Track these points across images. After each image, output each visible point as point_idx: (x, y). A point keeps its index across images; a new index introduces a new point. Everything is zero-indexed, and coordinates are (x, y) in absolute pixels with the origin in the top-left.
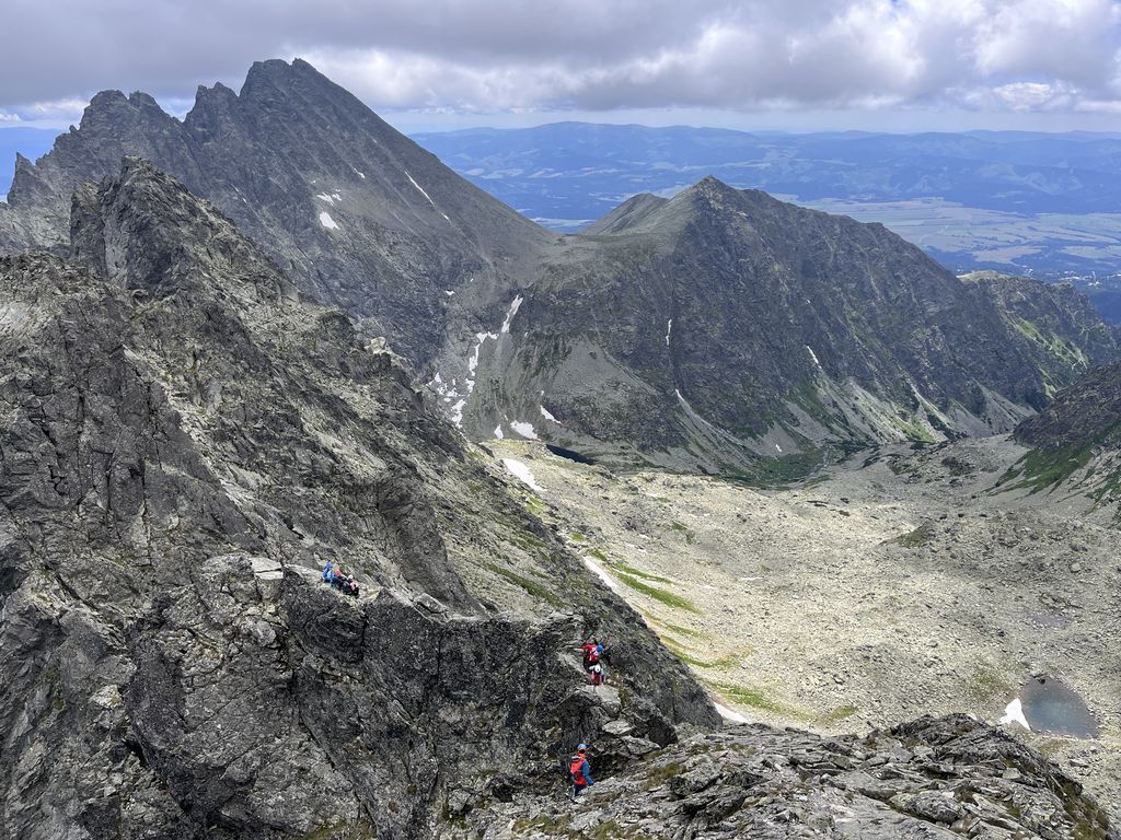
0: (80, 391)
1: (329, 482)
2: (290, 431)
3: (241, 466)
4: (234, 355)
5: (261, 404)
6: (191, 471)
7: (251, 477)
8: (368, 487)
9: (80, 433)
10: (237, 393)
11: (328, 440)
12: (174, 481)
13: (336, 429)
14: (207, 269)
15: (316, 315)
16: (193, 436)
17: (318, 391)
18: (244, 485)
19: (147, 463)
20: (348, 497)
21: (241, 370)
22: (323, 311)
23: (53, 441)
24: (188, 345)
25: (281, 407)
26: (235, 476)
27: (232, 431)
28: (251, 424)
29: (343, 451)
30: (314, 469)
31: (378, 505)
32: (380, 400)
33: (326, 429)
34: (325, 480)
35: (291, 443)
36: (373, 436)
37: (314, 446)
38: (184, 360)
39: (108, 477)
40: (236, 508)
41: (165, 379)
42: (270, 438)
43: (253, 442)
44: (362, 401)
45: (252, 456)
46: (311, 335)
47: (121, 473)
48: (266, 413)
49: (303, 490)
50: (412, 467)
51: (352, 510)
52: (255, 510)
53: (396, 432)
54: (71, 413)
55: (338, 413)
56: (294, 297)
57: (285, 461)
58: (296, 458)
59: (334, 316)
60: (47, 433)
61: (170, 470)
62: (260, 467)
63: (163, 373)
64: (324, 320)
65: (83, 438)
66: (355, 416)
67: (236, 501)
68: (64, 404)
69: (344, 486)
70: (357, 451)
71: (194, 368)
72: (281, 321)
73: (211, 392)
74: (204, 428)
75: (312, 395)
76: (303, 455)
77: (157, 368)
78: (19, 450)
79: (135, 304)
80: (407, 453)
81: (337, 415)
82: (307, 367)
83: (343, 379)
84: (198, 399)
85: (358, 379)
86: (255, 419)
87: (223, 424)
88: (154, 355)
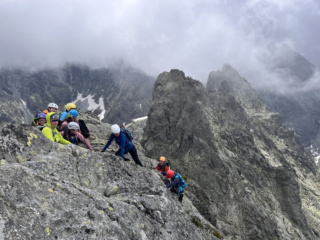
0: (181, 109)
1: (259, 164)
2: (248, 143)
3: (228, 149)
4: (236, 114)
5: (241, 131)
6: (208, 143)
7: (230, 153)
8: (273, 170)
9: (178, 122)
10: (233, 125)
11: (264, 152)
12: (202, 145)
13: (268, 150)
15: (270, 114)
16: (215, 135)
17: (264, 136)
18: (227, 155)
19: (195, 137)
20: (265, 172)
21: (237, 119)
22: (273, 114)
23: (169, 122)
24: (221, 108)
25: (248, 134)
26: (225, 151)
27: (228, 136)
28: (235, 137)
29: (269, 158)
30: (254, 158)
31: (276, 178)
32: (286, 145)
33: (264, 149)
35: (248, 147)
36: (281, 156)
37: (256, 150)
38: (219, 112)
39: (182, 138)
40: (220, 160)
41: (212, 116)
42: (241, 143)
43: (234, 142)
44: (281, 145)
45: (233, 147)
46: (267, 120)
47: (186, 137)
48: (241, 134)
49: (248, 163)
50: (295, 171)
51: (265, 176)
52: (228, 163)
53: (290, 157)
54: (176, 115)
56: (264, 108)
57: (244, 152)
58: (248, 152)
59: (276, 116)
60: (169, 119)
61: (201, 141)
62: (234, 151)
63: (211, 114)
64: (272, 116)
65: (178, 124)
66: (276, 148)
67: (221, 158)
68: (175, 112)
69: (264, 167)
70: (274, 159)
71: (221, 115)
72: (258, 114)
73: (225, 123)
74: (219, 133)
75: (262, 137)
76: (251, 152)
77: (210, 112)
78: (160, 122)
79: (209, 93)
80: (293, 166)
81: (269, 146)
82: (263, 129)
83: (274, 136)
84: (220, 125)
85: (280, 137)
86: (237, 135)
87: (225, 134)
88: (211, 109)
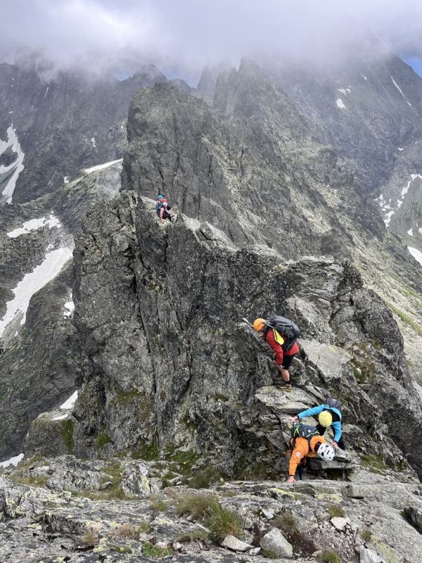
0: (178, 154)
1: (298, 230)
2: (283, 199)
3: (252, 211)
4: (263, 155)
5: (271, 182)
6: (223, 206)
7: (256, 218)
8: (318, 238)
9: (175, 175)
10: (259, 174)
11: (307, 213)
12: (214, 209)
13: (313, 208)
14: (267, 118)
15: (318, 149)
16: (232, 191)
17: (308, 187)
18: (252, 221)
19: (203, 197)
20: (306, 241)
21: (265, 163)
22: (323, 147)
23: (162, 177)
24: (241, 145)
25: (281, 186)
26: (248, 216)
27: (252, 192)
28: (263, 192)
29: (314, 220)
30: (291, 223)
31: (321, 249)
32: (341, 199)
33: (307, 207)
34: (296, 229)
35: (282, 206)
36: (332, 216)
37: (294, 210)
38: (237, 153)
39: (184, 200)
40: (242, 230)
41: (226, 161)
42: (271, 201)
43: (261, 200)
44: (332, 197)
45: (259, 207)
46: (314, 159)
47: (189, 199)
48: (272, 187)
49: (282, 231)
50: (350, 237)
51: (306, 248)
52: (252, 234)
53: (346, 217)
54: (172, 164)
55: (316, 200)
56: (310, 138)
57: (276, 215)
58: (283, 215)
59: (327, 150)
60: (160, 172)
61: (213, 203)
62: (261, 214)
63: (226, 158)
64: (322, 152)
65: (176, 178)
66: (325, 204)
67: (243, 227)
68: (170, 159)
69: (306, 235)
70: (322, 222)
71: (241, 158)
72: (300, 150)
73: (247, 172)
74: (238, 188)
75: (303, 188)
76: (287, 214)
77: (223, 154)
78: (147, 178)
79: (220, 121)
80: (349, 229)
81: (315, 202)
82: (306, 175)
83: (324, 184)
84: (239, 174)
85: (333, 186)
86: (266, 190)
87: (248, 188)
88: (224, 148)
